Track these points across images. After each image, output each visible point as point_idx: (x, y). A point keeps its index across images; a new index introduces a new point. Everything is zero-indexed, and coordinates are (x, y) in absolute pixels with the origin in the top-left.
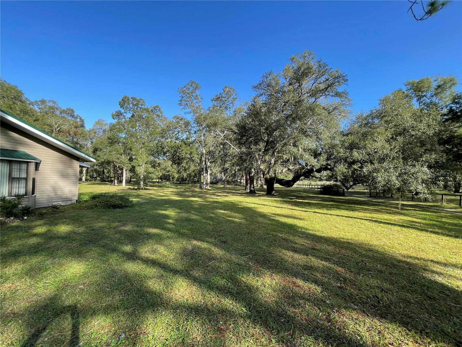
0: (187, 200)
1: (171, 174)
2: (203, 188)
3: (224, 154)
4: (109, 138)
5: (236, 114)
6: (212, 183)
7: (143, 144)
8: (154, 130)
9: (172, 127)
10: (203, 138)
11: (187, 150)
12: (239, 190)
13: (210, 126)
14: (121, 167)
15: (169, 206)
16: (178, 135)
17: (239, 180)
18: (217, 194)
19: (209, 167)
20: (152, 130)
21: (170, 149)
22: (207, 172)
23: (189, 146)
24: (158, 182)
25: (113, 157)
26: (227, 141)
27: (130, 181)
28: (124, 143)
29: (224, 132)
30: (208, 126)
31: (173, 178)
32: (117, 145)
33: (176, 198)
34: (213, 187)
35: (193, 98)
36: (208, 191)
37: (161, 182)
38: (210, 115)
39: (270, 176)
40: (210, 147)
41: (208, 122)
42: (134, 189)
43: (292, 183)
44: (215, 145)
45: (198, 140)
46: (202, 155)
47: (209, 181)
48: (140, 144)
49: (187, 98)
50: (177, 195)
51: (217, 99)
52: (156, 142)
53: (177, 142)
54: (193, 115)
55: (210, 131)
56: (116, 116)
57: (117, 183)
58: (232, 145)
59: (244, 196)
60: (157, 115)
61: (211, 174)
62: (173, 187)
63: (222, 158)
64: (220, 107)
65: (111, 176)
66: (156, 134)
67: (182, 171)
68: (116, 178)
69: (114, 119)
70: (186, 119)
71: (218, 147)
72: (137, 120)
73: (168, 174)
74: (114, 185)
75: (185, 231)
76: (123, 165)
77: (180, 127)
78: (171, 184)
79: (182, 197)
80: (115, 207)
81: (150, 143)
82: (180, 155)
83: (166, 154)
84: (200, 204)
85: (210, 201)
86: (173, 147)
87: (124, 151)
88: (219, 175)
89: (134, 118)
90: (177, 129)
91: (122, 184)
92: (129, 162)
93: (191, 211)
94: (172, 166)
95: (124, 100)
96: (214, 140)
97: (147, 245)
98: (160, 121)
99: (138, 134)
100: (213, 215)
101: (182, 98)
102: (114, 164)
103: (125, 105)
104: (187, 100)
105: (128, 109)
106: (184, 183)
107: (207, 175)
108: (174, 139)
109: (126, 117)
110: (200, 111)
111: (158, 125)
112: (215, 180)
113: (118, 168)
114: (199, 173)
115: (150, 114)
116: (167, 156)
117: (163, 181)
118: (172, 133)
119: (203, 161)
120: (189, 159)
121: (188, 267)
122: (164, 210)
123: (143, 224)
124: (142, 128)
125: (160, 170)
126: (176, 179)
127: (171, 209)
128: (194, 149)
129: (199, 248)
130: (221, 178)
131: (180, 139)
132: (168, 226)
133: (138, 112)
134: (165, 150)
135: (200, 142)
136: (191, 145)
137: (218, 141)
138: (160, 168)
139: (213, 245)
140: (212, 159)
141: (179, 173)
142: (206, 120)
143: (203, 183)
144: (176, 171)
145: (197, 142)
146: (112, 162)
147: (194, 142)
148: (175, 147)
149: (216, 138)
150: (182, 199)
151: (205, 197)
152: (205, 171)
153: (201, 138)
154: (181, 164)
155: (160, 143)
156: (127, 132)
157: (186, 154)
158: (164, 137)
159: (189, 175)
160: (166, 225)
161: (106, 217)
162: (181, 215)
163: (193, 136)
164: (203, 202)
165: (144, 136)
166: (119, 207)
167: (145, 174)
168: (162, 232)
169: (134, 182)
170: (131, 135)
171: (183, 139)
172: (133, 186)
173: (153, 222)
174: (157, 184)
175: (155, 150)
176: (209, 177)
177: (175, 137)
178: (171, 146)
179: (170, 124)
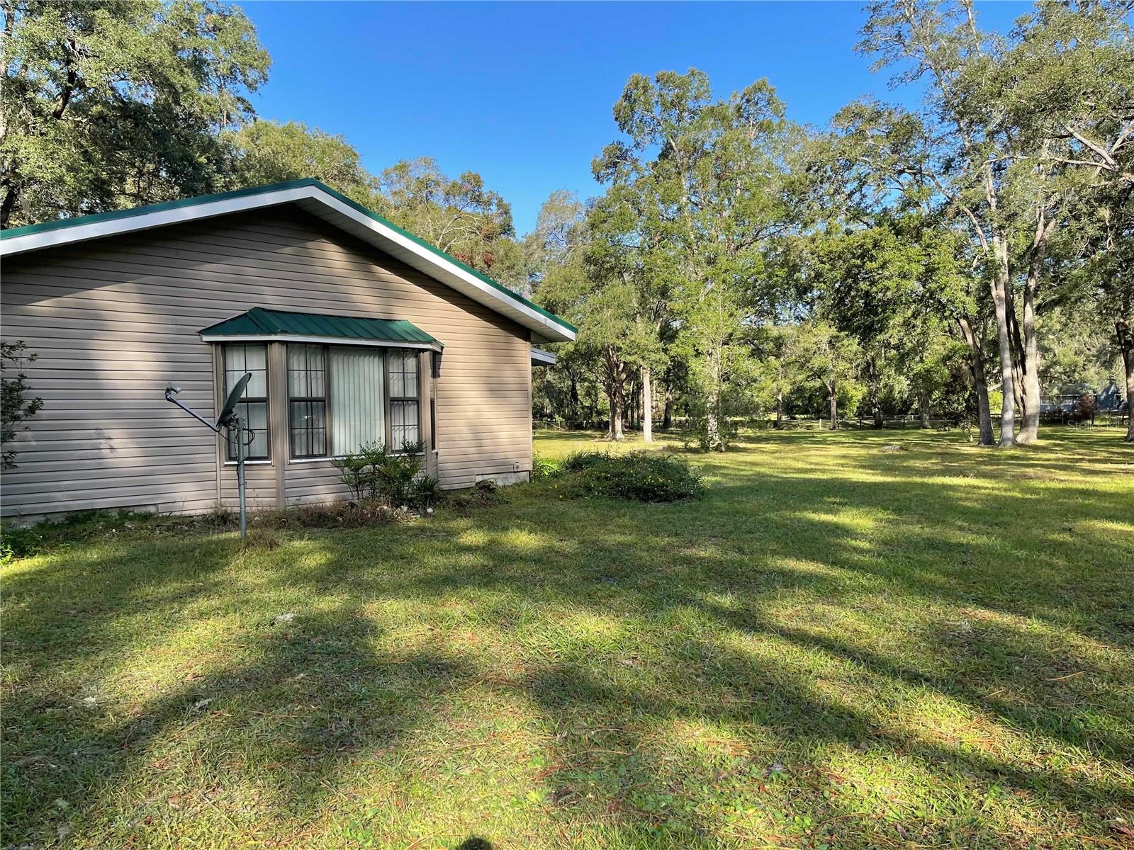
0: (923, 485)
1: (833, 384)
2: (1003, 441)
4: (589, 260)
6: (1051, 418)
7: (711, 262)
8: (754, 195)
9: (828, 167)
10: (989, 184)
11: (909, 260)
13: (1032, 114)
14: (634, 367)
15: (846, 500)
18: (1086, 465)
19: (1031, 331)
20: (741, 195)
21: (828, 266)
22: (1024, 358)
23: (918, 237)
24: (776, 424)
25: (606, 331)
27: (667, 423)
28: (640, 271)
29: (1113, 130)
30: (1021, 117)
31: (841, 404)
32: (616, 281)
33: (868, 477)
34: (1062, 439)
36: (1031, 454)
37: (789, 425)
38: (1030, 58)
40: (1032, 228)
41: (1020, 97)
42: (688, 450)
44: (1064, 211)
45: (965, 201)
46: (990, 268)
47: (1034, 403)
48: (698, 264)
50: (871, 468)
52: (761, 246)
53: (858, 227)
54: (936, 78)
55: (1029, 144)
56: (607, 167)
57: (624, 432)
61: (1043, 374)
62: (844, 440)
63: (1112, 273)
65: (599, 407)
66: (762, 210)
67: (885, 367)
68: (619, 410)
69: (602, 182)
70: (899, 110)
71: (1084, 220)
72: (682, 164)
73: (817, 383)
74: (614, 438)
75: (932, 576)
76: (642, 358)
77: (868, 156)
78: (834, 428)
79: (895, 476)
80: (646, 494)
81: (738, 253)
82: (875, 289)
83: (809, 295)
84: (996, 498)
85: (1046, 489)
86: (840, 257)
87: (643, 301)
88: (1098, 373)
89: (672, 159)
90: (857, 170)
91: (641, 433)
92: (661, 345)
93: (949, 519)
94: (837, 345)
95: (631, 97)
96: (1058, 182)
97: (789, 599)
98: (775, 147)
99: (690, 224)
100: (1066, 537)
101: (872, 13)
102: (609, 358)
103: (636, 116)
104: (897, 14)
105: (647, 130)
106: (895, 424)
107: (1025, 373)
108: (840, 220)
109: (641, 164)
110: (970, 52)
111: (769, 169)
112: (1069, 402)
113: (622, 371)
114: (976, 370)
115: (730, 127)
116: (811, 303)
117: (795, 419)
118: (832, 191)
119: (997, 302)
120: (921, 301)
121: (963, 674)
122: (827, 512)
123: (757, 545)
124: (705, 198)
125: (781, 369)
126: (855, 409)
127: (855, 511)
128: (945, 247)
129: (1006, 631)
130: (1109, 388)
131: (868, 211)
132: (856, 557)
133: (685, 129)
134: (802, 276)
135: (973, 211)
136: (927, 231)
137: (1084, 186)
138: (782, 359)
139: (1077, 629)
140: (1051, 287)
141: (870, 377)
142: (1006, 90)
143: (999, 421)
144: (854, 370)
145: (958, 214)
146: (600, 352)
147: (942, 213)
148: (850, 256)
149: (1070, 170)
150: (897, 479)
151: (1013, 476)
152: (1007, 355)
153: (979, 188)
154: (881, 331)
155: (780, 250)
156: (650, 222)
157: (904, 282)
158: (797, 217)
159: (924, 381)
160: (845, 555)
161: (626, 521)
162: (903, 528)
163: (937, 184)
164: (1005, 490)
165: (713, 230)
166: (659, 496)
167: (725, 387)
168: (835, 572)
169: (680, 427)
170: (662, 233)
171: (885, 208)
172: (681, 440)
173: (793, 542)
174: (773, 431)
175: (757, 284)
176: (1033, 387)
177: (844, 208)
178: (831, 252)
179: (820, 153)
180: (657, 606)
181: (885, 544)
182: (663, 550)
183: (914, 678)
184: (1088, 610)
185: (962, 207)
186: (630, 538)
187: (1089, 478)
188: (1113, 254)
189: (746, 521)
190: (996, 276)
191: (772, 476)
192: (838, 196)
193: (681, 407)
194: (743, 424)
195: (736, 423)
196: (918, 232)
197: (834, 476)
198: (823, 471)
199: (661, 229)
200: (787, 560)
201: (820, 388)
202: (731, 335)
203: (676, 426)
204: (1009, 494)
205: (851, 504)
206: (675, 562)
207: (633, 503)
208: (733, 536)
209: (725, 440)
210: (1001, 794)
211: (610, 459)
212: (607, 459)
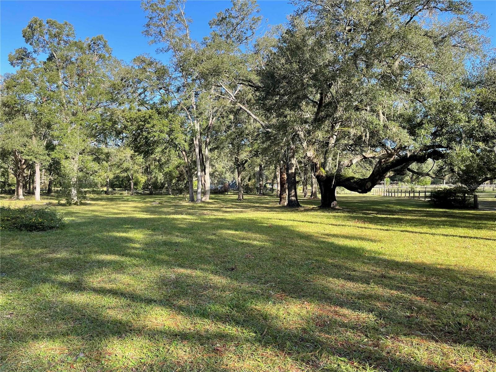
0: (166, 219)
1: (132, 175)
2: (197, 200)
3: (238, 132)
4: (5, 105)
5: (258, 50)
6: (214, 191)
7: (74, 114)
8: (96, 87)
9: (131, 80)
10: (193, 99)
11: (164, 126)
12: (267, 203)
13: (208, 75)
14: (31, 162)
15: (133, 226)
16: (143, 95)
17: (269, 186)
18: (224, 209)
19: (207, 158)
20: (90, 86)
21: (130, 124)
22: (205, 168)
23: (167, 116)
24: (106, 192)
25: (14, 143)
26: (241, 106)
27: (50, 191)
28: (35, 114)
29: (235, 87)
30: (203, 76)
31: (136, 184)
32: (21, 117)
33: (144, 216)
34: (217, 199)
35: (172, 19)
36: (207, 205)
37: (112, 193)
38: (207, 53)
39: (327, 172)
40: (208, 119)
41: (204, 68)
42: (59, 204)
43: (369, 184)
44: (219, 114)
45: (185, 104)
46: (194, 133)
47: (208, 186)
48: (67, 115)
49: (160, 20)
50: (146, 212)
51: (221, 21)
52: (100, 110)
53: (143, 109)
54: (174, 54)
55: (207, 86)
56: (17, 59)
57: (24, 195)
58: (252, 114)
59: (276, 211)
60: (100, 56)
61: (212, 175)
62: (136, 199)
63: (234, 139)
64: (228, 36)
65: (9, 182)
66: (100, 94)
67: (154, 169)
68: (21, 184)
69: (14, 66)
70: (160, 63)
71: (225, 119)
72: (59, 66)
73: (125, 174)
74: (18, 198)
75: (163, 257)
76: (36, 158)
77: (147, 79)
78: (132, 194)
79: (155, 215)
80: (31, 227)
81: (88, 112)
82: (149, 136)
83: (121, 135)
84: (191, 223)
85: (210, 219)
86: (135, 120)
87: (36, 129)
88: (230, 175)
89: (54, 62)
90: (143, 84)
91: (34, 196)
92: (47, 152)
93: (173, 232)
94: (134, 158)
95: (32, 27)
96: (216, 103)
97: (99, 274)
98: (107, 67)
99: (63, 95)
100: (213, 237)
101: (149, 20)
102: (16, 157)
103: (35, 37)
104: (160, 23)
105: (41, 45)
106: (158, 193)
107: (205, 174)
108: (135, 104)
109: (37, 62)
110: (187, 46)
111: (104, 76)
112: (221, 186)
113: (24, 164)
114: (188, 172)
115: (85, 53)
116: (122, 139)
117: (115, 190)
118: (132, 91)
119: (196, 146)
120: (168, 143)
121: (170, 297)
122: (123, 232)
123: (88, 249)
124: (71, 84)
125: (109, 168)
126: (142, 186)
127: (136, 231)
128: (177, 122)
129: (188, 276)
130: (233, 181)
131: (147, 102)
132: (133, 251)
133: (61, 49)
134: (119, 127)
135: (188, 110)
136: (171, 115)
137: (225, 106)
138: (109, 163)
139: (212, 272)
140: (214, 142)
141: (148, 173)
142: (199, 65)
143: (196, 192)
144: (141, 169)
145: (182, 109)
146: (10, 153)
147: (176, 108)
148: (139, 120)
149: (221, 100)
150: (156, 216)
151: (199, 214)
152: (199, 167)
153: (190, 100)
154: (152, 154)
155: (109, 114)
156: (41, 90)
157: (161, 134)
158: (117, 100)
159: (169, 176)
160: (128, 251)
161: (18, 242)
162: (155, 237)
163: (174, 96)
164: (195, 220)
165: (75, 100)
166: (39, 228)
167: (80, 174)
168: (123, 259)
169: (57, 193)
170: (48, 97)
171: (154, 103)
172: (56, 200)
173: (106, 246)
174: (105, 196)
175: (98, 127)
176: (208, 179)
177: (137, 100)
178: (131, 117)
179: (127, 74)
180: (28, 285)
181: (146, 244)
182: (37, 256)
183: (149, 301)
184: (216, 265)
185: (183, 107)
186: (18, 251)
187: (224, 214)
188: (234, 132)
189: (84, 238)
190: (195, 136)
191: (101, 216)
192: (135, 94)
193: (58, 183)
194: (90, 192)
195: (86, 192)
196: (167, 115)
197: (129, 216)
198: (125, 214)
199: (47, 95)
200: (101, 256)
201: (127, 177)
202: (84, 150)
203: (55, 192)
204: (197, 221)
205: (135, 228)
206: (42, 261)
207: (23, 233)
208: (76, 246)
209: (79, 200)
210: (177, 344)
211: (11, 210)
212: (9, 210)
